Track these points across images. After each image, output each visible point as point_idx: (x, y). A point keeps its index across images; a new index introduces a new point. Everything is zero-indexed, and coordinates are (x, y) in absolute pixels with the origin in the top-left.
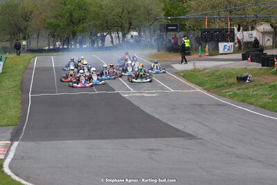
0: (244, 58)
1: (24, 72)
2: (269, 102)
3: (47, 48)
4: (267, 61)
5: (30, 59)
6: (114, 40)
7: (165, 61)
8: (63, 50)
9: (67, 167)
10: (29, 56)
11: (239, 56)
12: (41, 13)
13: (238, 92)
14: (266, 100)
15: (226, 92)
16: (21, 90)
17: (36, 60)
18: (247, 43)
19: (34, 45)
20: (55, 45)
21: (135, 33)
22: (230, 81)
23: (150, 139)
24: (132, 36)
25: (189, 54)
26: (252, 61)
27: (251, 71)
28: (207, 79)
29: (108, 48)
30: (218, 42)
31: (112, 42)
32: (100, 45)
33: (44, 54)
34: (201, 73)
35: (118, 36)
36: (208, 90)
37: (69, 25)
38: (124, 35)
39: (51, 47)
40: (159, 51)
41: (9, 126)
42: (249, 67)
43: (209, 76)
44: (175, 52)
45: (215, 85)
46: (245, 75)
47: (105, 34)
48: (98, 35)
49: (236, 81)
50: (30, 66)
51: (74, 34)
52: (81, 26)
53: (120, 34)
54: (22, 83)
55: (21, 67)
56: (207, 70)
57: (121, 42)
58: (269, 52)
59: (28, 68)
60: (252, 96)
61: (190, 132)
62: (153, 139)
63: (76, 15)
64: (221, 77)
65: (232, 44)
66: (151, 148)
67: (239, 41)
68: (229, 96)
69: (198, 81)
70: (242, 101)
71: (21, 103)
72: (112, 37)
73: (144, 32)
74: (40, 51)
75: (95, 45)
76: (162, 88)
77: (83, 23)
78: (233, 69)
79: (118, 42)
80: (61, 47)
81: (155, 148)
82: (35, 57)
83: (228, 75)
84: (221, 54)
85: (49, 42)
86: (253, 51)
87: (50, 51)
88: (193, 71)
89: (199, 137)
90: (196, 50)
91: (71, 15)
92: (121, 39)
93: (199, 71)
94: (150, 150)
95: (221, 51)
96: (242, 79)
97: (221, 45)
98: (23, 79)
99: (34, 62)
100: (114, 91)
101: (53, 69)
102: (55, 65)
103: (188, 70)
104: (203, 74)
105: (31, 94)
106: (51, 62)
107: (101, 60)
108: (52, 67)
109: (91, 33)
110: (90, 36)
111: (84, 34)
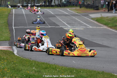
1: (8, 16)
5: (11, 10)
7: (85, 13)
16: (8, 25)
25: (98, 9)
28: (110, 22)
29: (52, 6)
31: (55, 2)
32: (47, 4)
34: (106, 19)
36: (111, 27)
41: (6, 40)
43: (110, 20)
44: (90, 8)
45: (114, 25)
54: (8, 21)
55: (7, 13)
56: (109, 18)
57: (59, 3)
59: (10, 14)
69: (104, 23)
71: (9, 31)
76: (85, 26)
79: (58, 3)
82: (13, 9)
88: (100, 18)
92: (59, 1)
93: (104, 18)
98: (8, 20)
99: (13, 11)
100: (59, 26)
101: (24, 15)
102: (25, 13)
103: (98, 18)
104: (107, 19)
105: (14, 27)
106: (22, 11)
107: (50, 12)
108: (23, 14)
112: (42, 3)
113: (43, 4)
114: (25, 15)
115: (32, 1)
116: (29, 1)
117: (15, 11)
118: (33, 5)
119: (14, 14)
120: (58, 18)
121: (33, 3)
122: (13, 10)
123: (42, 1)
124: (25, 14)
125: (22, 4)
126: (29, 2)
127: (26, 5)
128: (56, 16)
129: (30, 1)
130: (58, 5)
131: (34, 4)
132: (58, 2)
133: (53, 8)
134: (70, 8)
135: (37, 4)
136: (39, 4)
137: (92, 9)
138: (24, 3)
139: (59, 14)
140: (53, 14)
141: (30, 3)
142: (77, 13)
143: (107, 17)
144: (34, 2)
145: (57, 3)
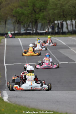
3: (13, 32)
6: (69, 27)
8: (27, 34)
12: (8, 4)
29: (64, 33)
31: (67, 28)
32: (57, 31)
35: (72, 24)
37: (31, 13)
39: (16, 32)
48: (56, 22)
50: (2, 44)
52: (42, 14)
53: (74, 22)
57: (74, 28)
63: (38, 5)
72: (67, 24)
77: (43, 12)
79: (72, 29)
82: (4, 38)
87: (16, 34)
91: (34, 5)
92: (74, 26)
99: (4, 42)
100: (74, 62)
101: (21, 47)
102: (22, 43)
105: (5, 64)
106: (19, 41)
107: (60, 41)
108: (20, 45)
109: (50, 21)
110: (49, 23)
111: (43, 22)
112: (48, 29)
113: (50, 30)
114: (23, 47)
115: (34, 26)
116: (29, 26)
117: (7, 41)
118: (34, 32)
119: (6, 46)
120: (72, 49)
121: (34, 29)
122: (5, 40)
123: (49, 26)
124: (22, 45)
125: (17, 30)
126: (29, 28)
127: (25, 32)
128: (70, 47)
129: (31, 26)
130: (73, 32)
131: (36, 30)
132: (72, 27)
133: (64, 35)
135: (41, 30)
136: (44, 30)
138: (22, 29)
139: (75, 44)
140: (65, 44)
141: (31, 29)
144: (36, 27)
145: (70, 28)
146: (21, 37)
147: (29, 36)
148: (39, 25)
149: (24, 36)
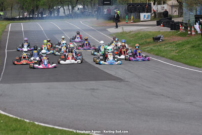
0: (158, 24)
1: (2, 34)
2: (176, 56)
3: (18, 17)
4: (175, 26)
5: (6, 25)
7: (102, 26)
8: (30, 18)
9: (33, 102)
10: (5, 23)
11: (155, 22)
13: (154, 48)
14: (173, 54)
15: (145, 48)
17: (10, 26)
18: (160, 13)
19: (9, 15)
20: (23, 15)
21: (81, 7)
22: (148, 40)
23: (91, 82)
24: (78, 9)
25: (119, 21)
26: (164, 26)
27: (163, 33)
28: (132, 39)
29: (62, 17)
30: (140, 12)
31: (64, 12)
32: (56, 15)
33: (16, 21)
35: (69, 9)
36: (132, 47)
38: (73, 8)
39: (21, 17)
40: (97, 19)
42: (161, 31)
43: (133, 37)
44: (109, 20)
46: (159, 36)
47: (59, 7)
48: (55, 8)
49: (152, 40)
50: (6, 30)
51: (37, 7)
52: (42, 1)
53: (70, 7)
56: (132, 33)
58: (176, 20)
59: (4, 32)
60: (164, 51)
61: (119, 77)
62: (94, 82)
64: (142, 38)
65: (149, 14)
66: (92, 88)
67: (154, 12)
68: (148, 51)
70: (157, 55)
72: (64, 9)
73: (87, 6)
74: (13, 19)
75: (52, 15)
78: (150, 32)
80: (28, 16)
81: (95, 88)
82: (9, 24)
83: (147, 36)
84: (142, 21)
85: (19, 13)
86: (164, 19)
87: (20, 19)
88: (122, 33)
89: (126, 80)
90: (124, 18)
92: (71, 11)
93: (126, 33)
94: (91, 89)
95: (142, 19)
96: (157, 39)
97: (142, 15)
98: (1, 40)
101: (22, 32)
102: (23, 29)
103: (118, 33)
104: (129, 36)
105: (7, 50)
106: (21, 27)
109: (49, 6)
110: (49, 8)
111: (44, 7)
119: (10, 32)
124: (24, 31)
128: (64, 33)
133: (61, 20)
134: (84, 20)
137: (112, 21)
140: (60, 29)
142: (92, 27)
143: (130, 32)
145: (67, 12)
146: (24, 21)
147: (31, 21)
148: (41, 10)
149: (27, 21)
